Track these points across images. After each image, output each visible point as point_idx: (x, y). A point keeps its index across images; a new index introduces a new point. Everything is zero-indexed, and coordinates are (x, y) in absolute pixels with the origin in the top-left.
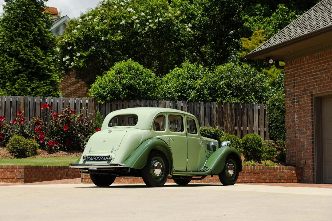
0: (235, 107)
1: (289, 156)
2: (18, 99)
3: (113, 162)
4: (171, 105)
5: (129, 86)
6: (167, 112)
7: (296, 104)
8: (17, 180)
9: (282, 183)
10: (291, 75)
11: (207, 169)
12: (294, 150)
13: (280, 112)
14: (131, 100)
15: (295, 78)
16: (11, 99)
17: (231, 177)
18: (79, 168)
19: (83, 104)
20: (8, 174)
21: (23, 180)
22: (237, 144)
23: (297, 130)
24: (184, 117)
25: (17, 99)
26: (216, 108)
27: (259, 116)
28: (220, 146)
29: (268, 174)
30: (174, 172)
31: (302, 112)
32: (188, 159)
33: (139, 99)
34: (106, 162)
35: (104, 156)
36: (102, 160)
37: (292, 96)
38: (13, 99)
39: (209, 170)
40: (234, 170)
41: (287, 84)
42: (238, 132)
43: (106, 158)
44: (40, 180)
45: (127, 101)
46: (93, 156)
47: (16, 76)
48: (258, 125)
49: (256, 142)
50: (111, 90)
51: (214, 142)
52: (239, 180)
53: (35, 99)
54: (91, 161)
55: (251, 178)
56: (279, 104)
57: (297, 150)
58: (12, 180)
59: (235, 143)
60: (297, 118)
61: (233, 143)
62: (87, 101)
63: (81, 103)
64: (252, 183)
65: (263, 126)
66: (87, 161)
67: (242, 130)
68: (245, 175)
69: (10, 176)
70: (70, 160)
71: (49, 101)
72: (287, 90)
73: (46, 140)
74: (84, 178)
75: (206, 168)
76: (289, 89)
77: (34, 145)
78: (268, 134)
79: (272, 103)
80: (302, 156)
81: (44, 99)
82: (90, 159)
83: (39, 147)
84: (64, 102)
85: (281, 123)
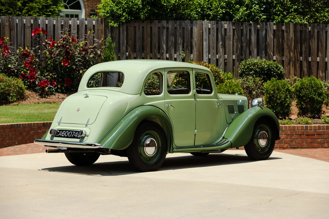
0: (301, 29)
2: (1, 20)
14: (155, 21)
19: (88, 27)
26: (274, 30)
42: (305, 64)
45: (149, 22)
50: (128, 7)
53: (24, 20)
62: (94, 22)
63: (86, 26)
67: (309, 62)
71: (42, 22)
73: (37, 78)
81: (36, 20)
84: (62, 23)
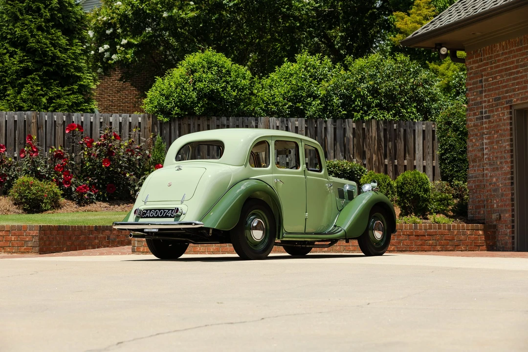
0: (385, 128)
1: (473, 207)
2: (27, 117)
3: (183, 219)
4: (278, 125)
5: (208, 93)
6: (272, 136)
7: (484, 120)
8: (28, 249)
9: (462, 251)
10: (476, 73)
11: (339, 230)
12: (482, 197)
13: (459, 135)
14: (213, 117)
15: (482, 77)
16: (16, 116)
17: (378, 243)
18: (128, 229)
19: (133, 125)
20: (13, 239)
21: (37, 249)
22: (388, 187)
23: (487, 164)
24: (300, 144)
25: (25, 116)
26: (354, 129)
27: (424, 141)
28: (360, 191)
29: (438, 237)
30: (285, 235)
31: (494, 134)
32: (307, 214)
33: (225, 116)
34: (173, 219)
35: (169, 210)
36: (167, 217)
37: (477, 109)
38: (18, 117)
39: (343, 231)
40: (383, 230)
41: (470, 88)
42: (390, 168)
43: (172, 212)
44: (65, 249)
45: (206, 118)
46: (151, 210)
47: (22, 79)
48: (422, 156)
49: (419, 185)
50: (180, 101)
51: (350, 185)
52: (391, 247)
53: (55, 116)
54: (147, 217)
55: (412, 243)
56: (457, 122)
57: (487, 196)
58: (20, 249)
59: (385, 186)
60: (486, 144)
61: (381, 186)
62: (140, 119)
63: (130, 123)
64: (413, 251)
65: (431, 158)
66: (142, 218)
67: (396, 166)
68: (401, 238)
69: (17, 243)
70: (113, 217)
71: (77, 119)
72: (471, 97)
73: (73, 183)
74: (136, 245)
75: (337, 228)
76: (473, 97)
77: (54, 191)
78: (438, 171)
79: (445, 119)
80: (495, 206)
81: (69, 117)
82: (147, 215)
83: (63, 195)
84: (102, 120)
85: (460, 153)
